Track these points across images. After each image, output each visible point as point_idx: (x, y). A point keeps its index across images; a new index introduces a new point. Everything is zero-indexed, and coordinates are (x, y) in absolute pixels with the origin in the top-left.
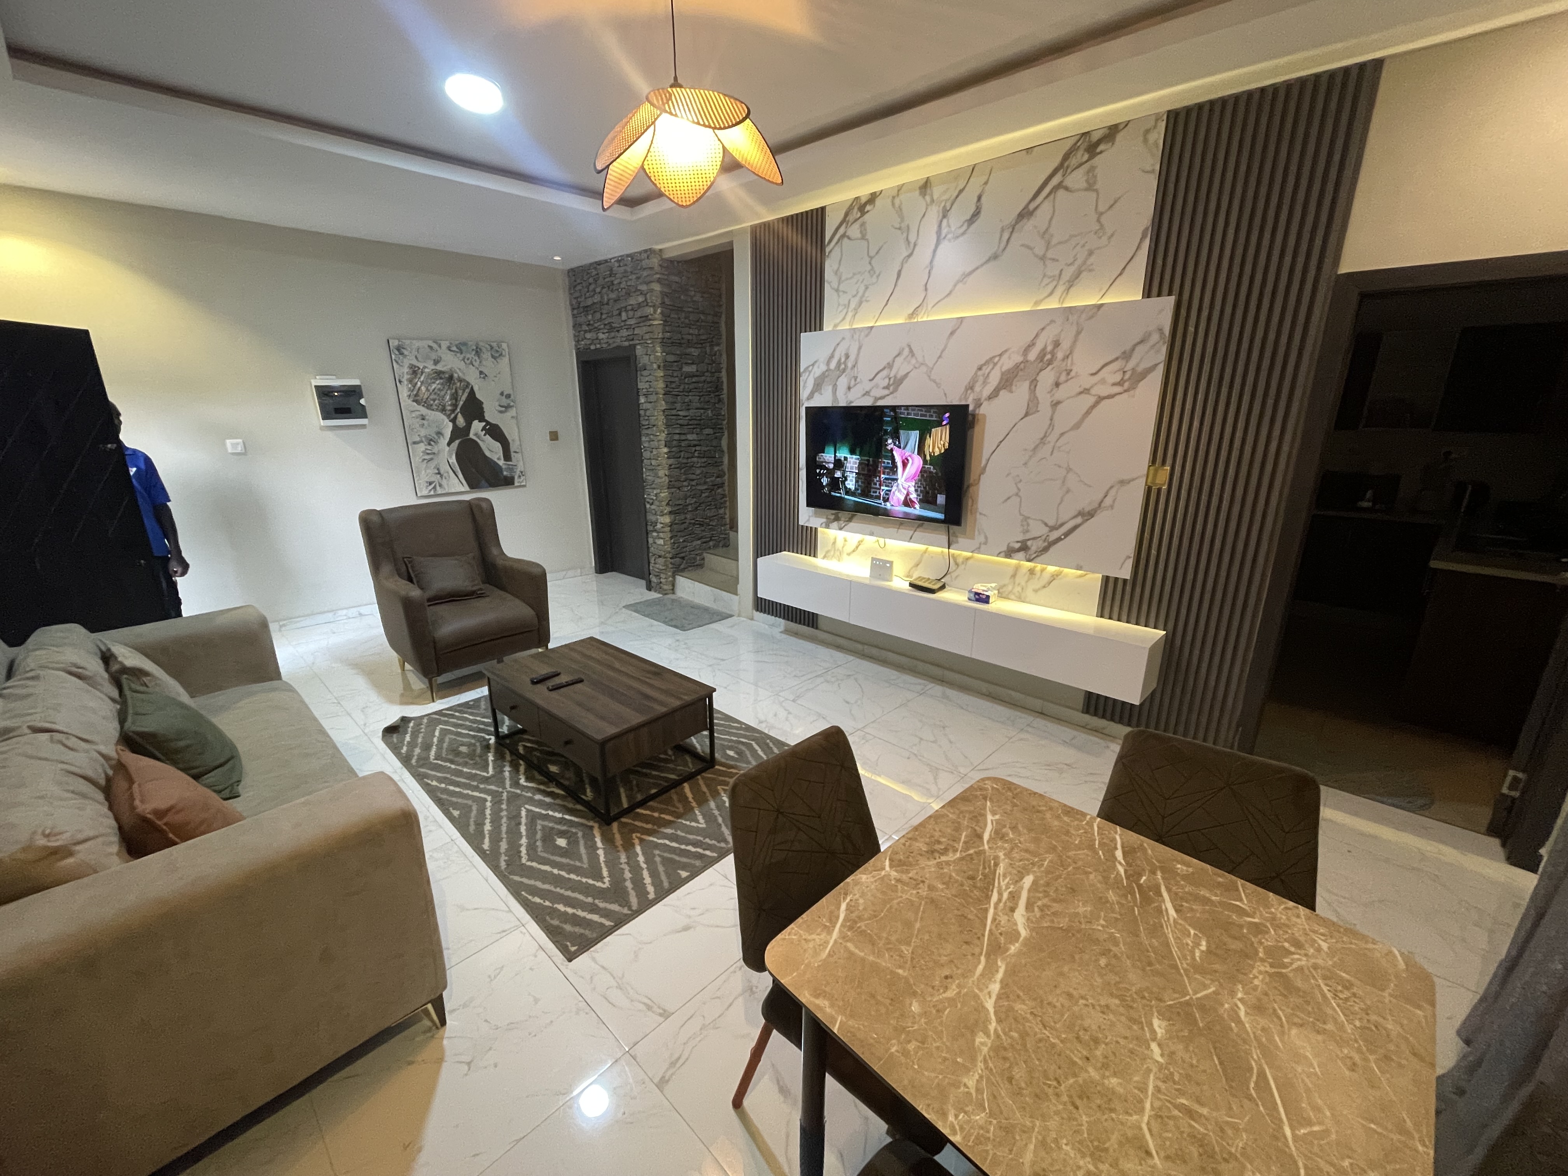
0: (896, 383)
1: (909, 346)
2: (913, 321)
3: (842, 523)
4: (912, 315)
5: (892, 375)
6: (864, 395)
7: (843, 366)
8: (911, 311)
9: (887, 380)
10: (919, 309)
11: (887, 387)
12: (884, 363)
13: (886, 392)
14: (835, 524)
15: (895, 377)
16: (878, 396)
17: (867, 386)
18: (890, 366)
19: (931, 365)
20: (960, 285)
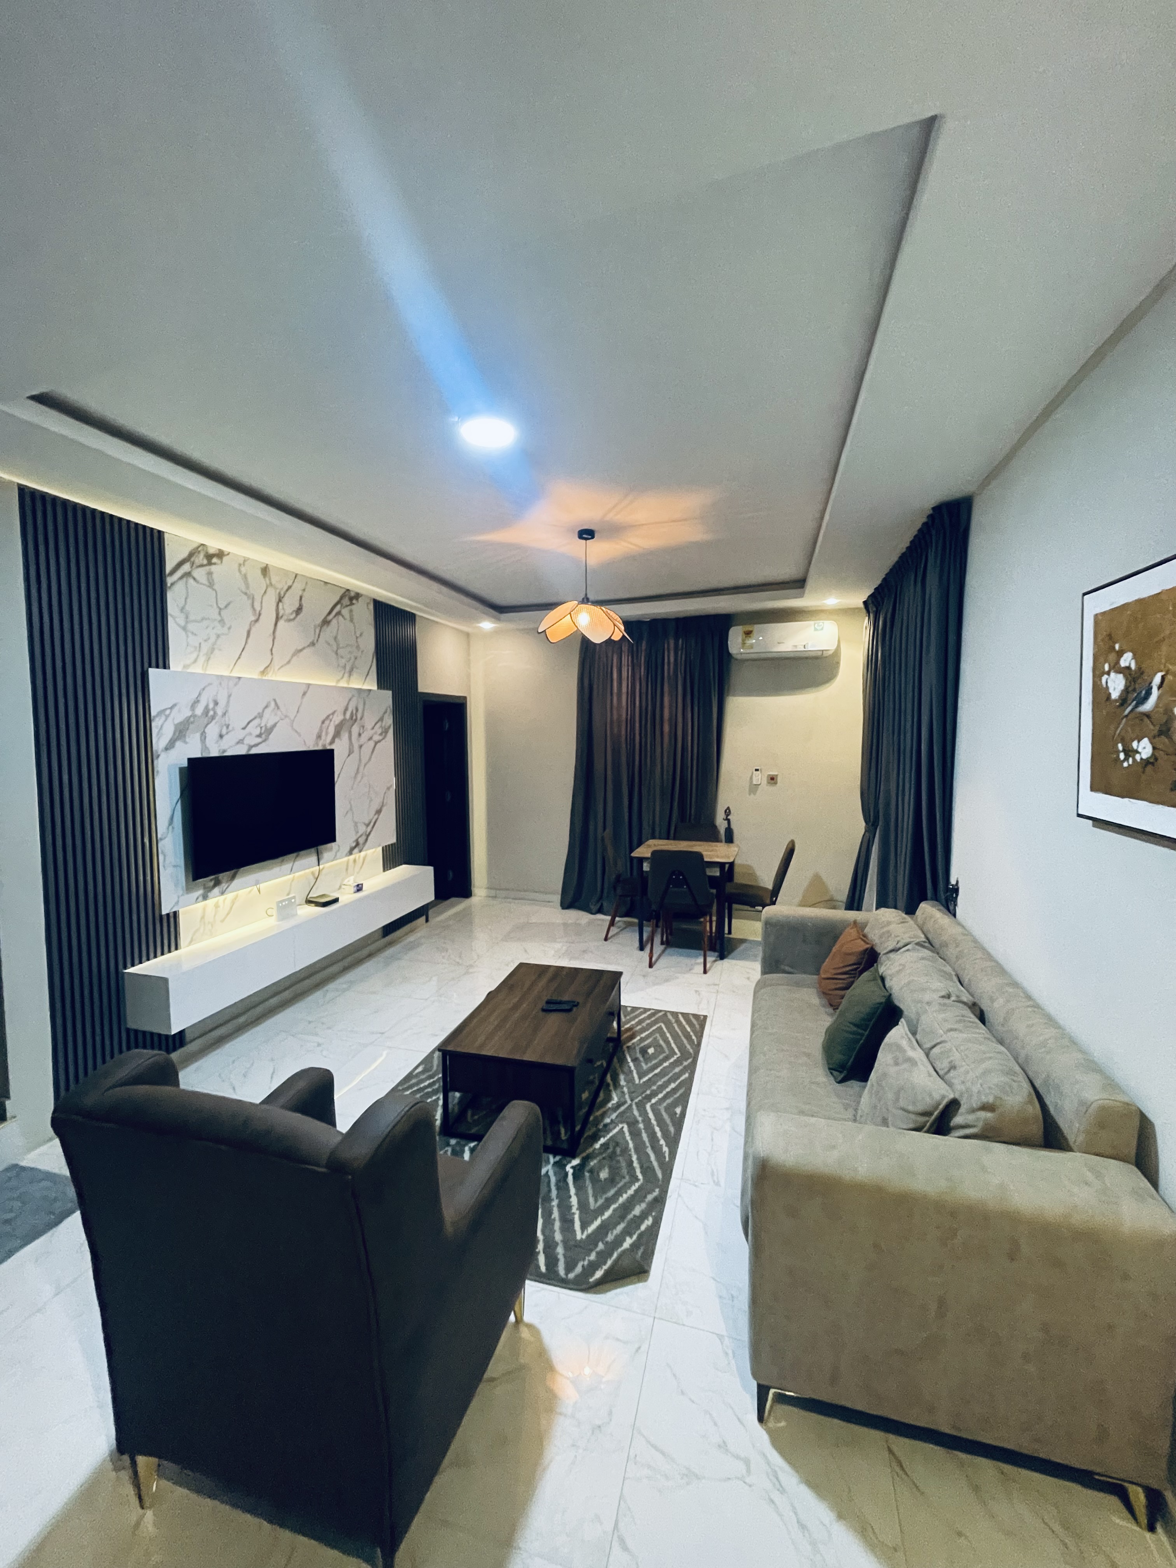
0: (266, 733)
1: (275, 700)
2: (264, 678)
3: (224, 886)
4: (263, 672)
5: (263, 725)
6: (238, 743)
7: (211, 713)
8: (262, 669)
9: (259, 729)
10: (269, 668)
11: (259, 736)
12: (255, 714)
13: (259, 740)
14: (216, 890)
15: (266, 725)
16: (252, 744)
17: (241, 734)
18: (260, 716)
19: (292, 718)
20: (295, 658)
